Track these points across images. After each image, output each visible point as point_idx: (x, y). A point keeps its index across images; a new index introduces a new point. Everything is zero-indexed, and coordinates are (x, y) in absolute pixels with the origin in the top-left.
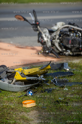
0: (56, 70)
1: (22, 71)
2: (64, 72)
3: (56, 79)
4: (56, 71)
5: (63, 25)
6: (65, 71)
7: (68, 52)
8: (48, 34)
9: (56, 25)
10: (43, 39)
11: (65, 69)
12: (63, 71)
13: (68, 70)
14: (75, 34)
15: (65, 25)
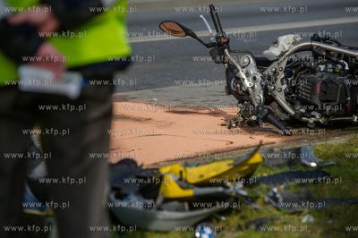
0: (279, 166)
1: (181, 172)
2: (301, 171)
3: (279, 191)
4: (278, 171)
5: (295, 43)
6: (304, 170)
7: (314, 116)
8: (253, 70)
9: (276, 43)
10: (242, 85)
11: (306, 162)
12: (299, 169)
13: (313, 164)
14: (330, 66)
15: (301, 41)
